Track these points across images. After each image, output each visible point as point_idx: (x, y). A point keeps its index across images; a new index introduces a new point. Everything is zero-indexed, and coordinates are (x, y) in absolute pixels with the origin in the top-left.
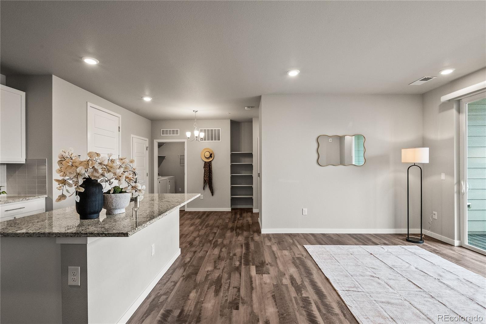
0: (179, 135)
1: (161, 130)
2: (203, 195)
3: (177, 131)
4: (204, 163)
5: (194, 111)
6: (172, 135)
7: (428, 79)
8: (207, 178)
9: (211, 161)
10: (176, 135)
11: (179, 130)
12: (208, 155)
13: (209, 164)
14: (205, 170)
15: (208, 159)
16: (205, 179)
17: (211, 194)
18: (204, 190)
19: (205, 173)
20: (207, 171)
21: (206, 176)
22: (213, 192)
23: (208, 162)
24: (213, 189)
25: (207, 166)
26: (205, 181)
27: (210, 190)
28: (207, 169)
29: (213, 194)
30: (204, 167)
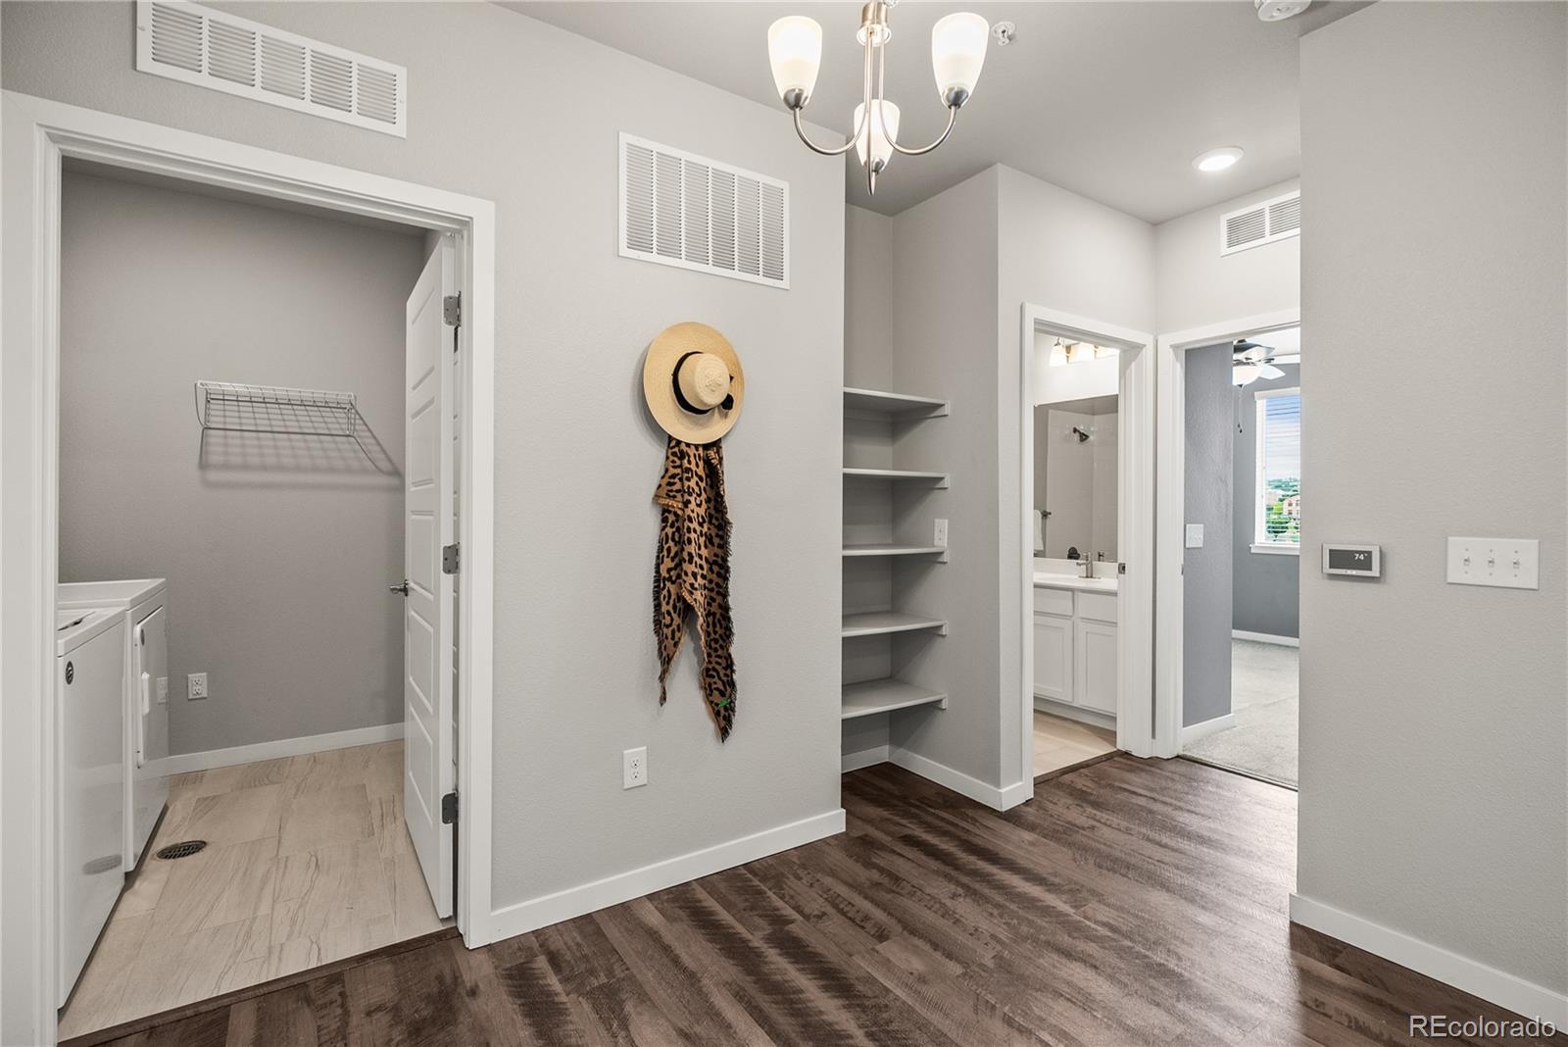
2: (644, 750)
8: (697, 594)
12: (704, 380)
13: (707, 462)
14: (671, 518)
15: (697, 423)
16: (680, 598)
17: (710, 726)
18: (663, 698)
19: (674, 550)
20: (698, 528)
21: (694, 575)
22: (730, 709)
23: (697, 447)
24: (732, 684)
25: (692, 483)
26: (687, 611)
27: (708, 690)
28: (697, 509)
29: (728, 720)
30: (670, 488)
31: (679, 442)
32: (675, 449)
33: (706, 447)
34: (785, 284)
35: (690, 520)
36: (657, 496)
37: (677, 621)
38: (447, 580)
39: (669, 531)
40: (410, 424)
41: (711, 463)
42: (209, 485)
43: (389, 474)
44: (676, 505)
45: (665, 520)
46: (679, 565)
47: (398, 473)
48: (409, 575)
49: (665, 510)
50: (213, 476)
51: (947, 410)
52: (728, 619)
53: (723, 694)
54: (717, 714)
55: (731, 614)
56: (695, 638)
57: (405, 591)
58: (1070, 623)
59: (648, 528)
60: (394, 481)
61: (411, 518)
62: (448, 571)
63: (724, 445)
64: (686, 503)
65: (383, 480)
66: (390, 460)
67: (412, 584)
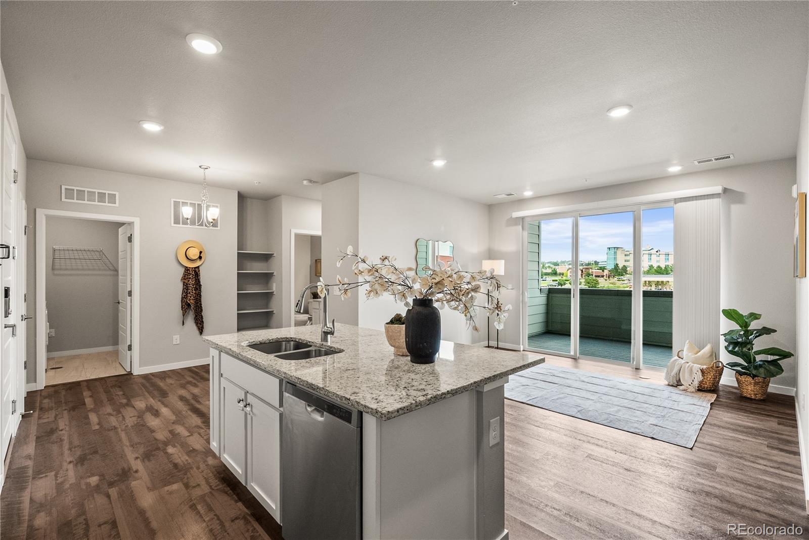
0: (117, 205)
1: (63, 187)
2: (178, 336)
3: (112, 198)
4: (183, 270)
5: (200, 167)
6: (96, 203)
7: (511, 195)
8: (192, 301)
9: (198, 267)
10: (110, 205)
11: (117, 194)
12: (194, 253)
13: (195, 271)
14: (185, 284)
15: (193, 262)
16: (187, 302)
17: (197, 332)
18: (183, 324)
19: (186, 291)
20: (192, 287)
21: (191, 297)
22: (203, 327)
23: (192, 268)
24: (203, 322)
25: (191, 276)
26: (189, 305)
27: (197, 323)
28: (192, 282)
29: (202, 331)
30: (185, 278)
31: (187, 267)
32: (187, 269)
33: (195, 268)
34: (219, 228)
35: (189, 284)
36: (182, 279)
37: (186, 307)
38: (129, 298)
39: (185, 287)
40: (120, 261)
41: (196, 272)
42: (54, 275)
43: (113, 270)
44: (186, 281)
45: (184, 284)
46: (187, 295)
47: (116, 270)
48: (120, 298)
49: (184, 282)
50: (56, 272)
51: (275, 255)
52: (201, 307)
53: (200, 324)
54: (199, 329)
55: (202, 306)
56: (192, 311)
57: (119, 303)
58: (318, 310)
59: (180, 286)
60: (116, 273)
61: (120, 284)
62: (129, 296)
63: (200, 267)
64: (189, 281)
65: (111, 273)
66: (113, 266)
67: (121, 301)
